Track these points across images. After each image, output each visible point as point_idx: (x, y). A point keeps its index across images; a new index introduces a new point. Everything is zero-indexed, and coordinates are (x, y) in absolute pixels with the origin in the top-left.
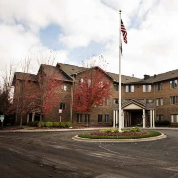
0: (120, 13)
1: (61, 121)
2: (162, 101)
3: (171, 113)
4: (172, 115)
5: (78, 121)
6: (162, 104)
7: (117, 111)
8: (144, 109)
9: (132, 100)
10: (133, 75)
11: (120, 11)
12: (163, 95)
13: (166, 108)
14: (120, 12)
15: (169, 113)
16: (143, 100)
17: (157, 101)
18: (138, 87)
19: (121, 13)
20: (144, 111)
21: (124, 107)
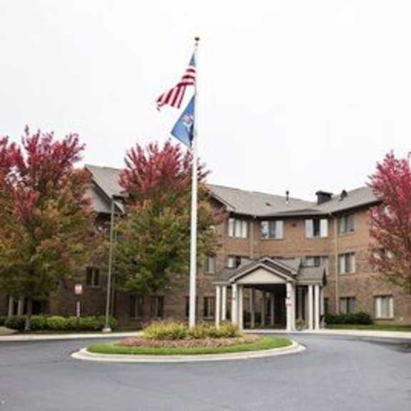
0: (197, 44)
1: (81, 316)
2: (353, 260)
3: (375, 293)
4: (376, 297)
5: (132, 315)
6: (353, 269)
7: (224, 289)
8: (290, 282)
9: (264, 259)
10: (287, 193)
11: (197, 39)
12: (356, 247)
13: (364, 280)
14: (195, 42)
15: (371, 293)
16: (293, 258)
17: (343, 260)
18: (294, 225)
19: (199, 42)
20: (289, 288)
21: (239, 278)
